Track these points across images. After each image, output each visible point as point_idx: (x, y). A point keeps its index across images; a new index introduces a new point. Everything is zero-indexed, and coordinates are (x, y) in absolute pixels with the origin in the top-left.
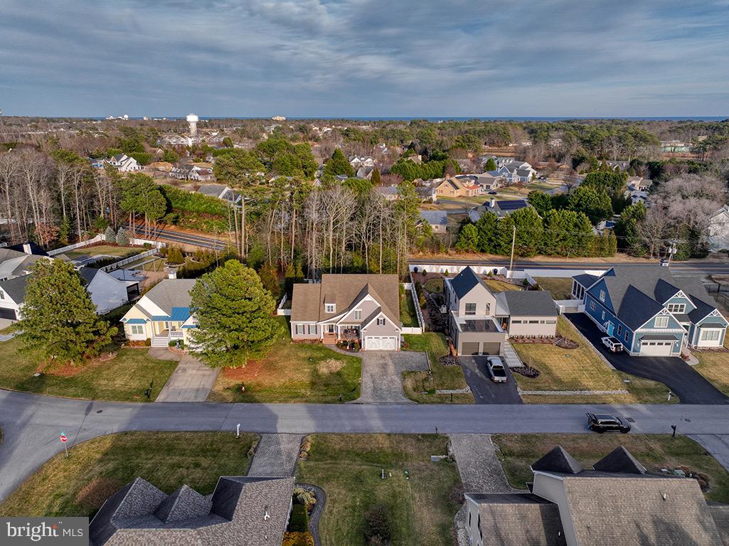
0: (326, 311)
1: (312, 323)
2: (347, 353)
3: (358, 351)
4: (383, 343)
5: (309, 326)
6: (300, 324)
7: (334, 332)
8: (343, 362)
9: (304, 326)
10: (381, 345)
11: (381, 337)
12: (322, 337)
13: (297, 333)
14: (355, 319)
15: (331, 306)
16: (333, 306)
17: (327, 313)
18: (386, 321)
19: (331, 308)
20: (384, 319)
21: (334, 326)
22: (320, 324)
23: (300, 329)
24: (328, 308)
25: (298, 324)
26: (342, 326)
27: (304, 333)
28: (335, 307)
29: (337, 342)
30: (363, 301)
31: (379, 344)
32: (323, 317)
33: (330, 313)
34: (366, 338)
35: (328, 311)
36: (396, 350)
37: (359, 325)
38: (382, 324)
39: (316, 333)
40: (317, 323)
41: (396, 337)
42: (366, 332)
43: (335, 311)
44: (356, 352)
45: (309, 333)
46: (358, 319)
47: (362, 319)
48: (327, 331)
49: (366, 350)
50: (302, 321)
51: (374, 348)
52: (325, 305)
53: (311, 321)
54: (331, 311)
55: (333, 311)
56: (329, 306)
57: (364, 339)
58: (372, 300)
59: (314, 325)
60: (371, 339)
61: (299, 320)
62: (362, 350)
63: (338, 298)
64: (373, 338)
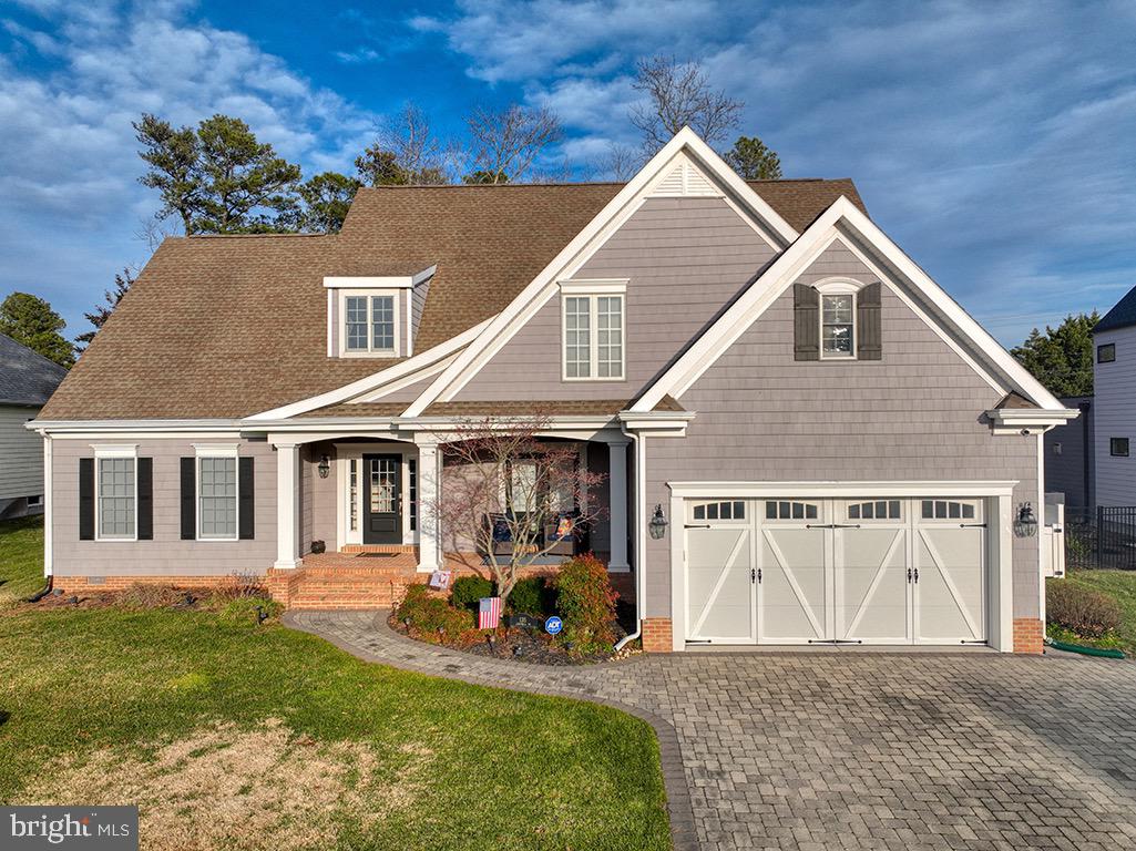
0: (338, 345)
1: (216, 443)
2: (477, 670)
3: (600, 653)
4: (858, 572)
5: (188, 465)
6: (116, 443)
7: (408, 536)
9: (145, 465)
10: (838, 580)
11: (833, 492)
12: (287, 558)
13: (87, 532)
14: (565, 378)
15: (377, 301)
16: (389, 301)
17: (345, 360)
18: (884, 312)
19: (376, 316)
20: (870, 297)
21: (405, 467)
22: (272, 439)
23: (114, 497)
24: (350, 315)
25: (100, 453)
26: (450, 430)
27: (146, 532)
28: (403, 305)
29: (400, 592)
30: (639, 202)
31: (814, 575)
32: (302, 386)
33: (364, 360)
34: (680, 513)
35: (352, 344)
36: (1007, 645)
37: (602, 426)
38: (847, 347)
39: (247, 532)
40: (251, 439)
41: (1004, 493)
42: (682, 433)
43: (403, 347)
44: (578, 662)
45: (188, 532)
46: (594, 376)
47: (623, 378)
48: (348, 535)
49: (682, 649)
50: (129, 418)
51: (761, 634)
52: (330, 291)
53: (206, 417)
54: (378, 344)
55: (390, 344)
56: (363, 301)
57: (659, 522)
58: (722, 194)
59: (233, 453)
60: (732, 524)
61: (109, 418)
62: (640, 637)
63: (443, 283)
64: (749, 507)
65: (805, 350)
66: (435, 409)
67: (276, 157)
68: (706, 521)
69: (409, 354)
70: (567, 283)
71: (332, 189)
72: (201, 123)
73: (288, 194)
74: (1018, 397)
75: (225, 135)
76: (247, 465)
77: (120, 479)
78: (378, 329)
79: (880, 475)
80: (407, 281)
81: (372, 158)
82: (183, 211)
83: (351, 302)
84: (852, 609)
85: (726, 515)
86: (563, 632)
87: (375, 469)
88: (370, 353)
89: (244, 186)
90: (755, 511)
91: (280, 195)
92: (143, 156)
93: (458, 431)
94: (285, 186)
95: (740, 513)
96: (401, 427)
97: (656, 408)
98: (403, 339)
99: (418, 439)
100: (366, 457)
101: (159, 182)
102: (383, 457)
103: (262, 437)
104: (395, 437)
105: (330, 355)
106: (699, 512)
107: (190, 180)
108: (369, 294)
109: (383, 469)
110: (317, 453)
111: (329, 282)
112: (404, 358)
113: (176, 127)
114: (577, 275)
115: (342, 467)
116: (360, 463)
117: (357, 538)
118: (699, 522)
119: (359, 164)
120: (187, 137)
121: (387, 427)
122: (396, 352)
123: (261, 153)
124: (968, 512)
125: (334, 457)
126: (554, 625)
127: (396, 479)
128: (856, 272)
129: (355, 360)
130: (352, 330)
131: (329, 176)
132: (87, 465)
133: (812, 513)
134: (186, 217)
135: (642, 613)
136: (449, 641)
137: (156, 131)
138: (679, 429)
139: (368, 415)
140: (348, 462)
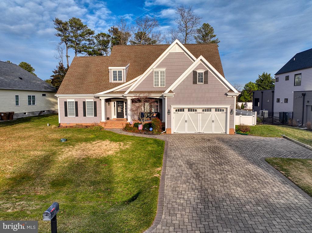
0: (111, 80)
1: (89, 99)
3: (159, 133)
4: (204, 121)
5: (84, 103)
6: (71, 99)
7: (125, 117)
8: (125, 144)
9: (76, 103)
10: (200, 122)
11: (200, 107)
12: (103, 120)
13: (66, 115)
14: (154, 87)
15: (119, 72)
16: (121, 71)
17: (113, 83)
18: (209, 76)
19: (119, 74)
20: (206, 73)
21: (124, 103)
22: (100, 98)
23: (71, 109)
24: (114, 74)
25: (68, 100)
26: (133, 96)
27: (77, 115)
28: (124, 72)
29: (125, 125)
30: (168, 53)
31: (196, 121)
32: (105, 88)
33: (116, 83)
34: (173, 111)
35: (114, 80)
36: (228, 133)
37: (161, 96)
38: (202, 82)
39: (96, 115)
40: (96, 98)
41: (229, 107)
42: (173, 97)
43: (124, 81)
44: (155, 135)
45: (85, 115)
46: (160, 86)
47: (165, 87)
48: (114, 116)
49: (173, 133)
50: (73, 94)
51: (186, 131)
52: (110, 70)
53: (87, 94)
54: (119, 80)
55: (121, 80)
56: (116, 71)
57: (169, 112)
58: (184, 52)
59: (92, 100)
60: (182, 112)
61: (69, 94)
62: (166, 132)
63: (131, 67)
64: (185, 110)
65: (195, 82)
66: (130, 92)
67: (88, 28)
68: (178, 112)
69: (125, 82)
70: (155, 69)
71: (102, 37)
72: (70, 19)
73: (91, 38)
74: (231, 91)
75: (76, 23)
76: (95, 103)
77: (72, 105)
78: (119, 77)
79: (207, 104)
80: (125, 68)
81: (112, 29)
82: (66, 42)
83: (114, 72)
84: (202, 127)
85: (181, 111)
86: (152, 130)
87: (119, 104)
88: (118, 82)
89: (80, 36)
90: (186, 110)
91: (89, 38)
92: (55, 28)
93: (135, 96)
94: (91, 36)
95: (183, 111)
96: (124, 96)
97: (168, 92)
98: (124, 79)
99: (127, 98)
100: (117, 102)
101: (59, 35)
102: (120, 102)
103: (98, 97)
104: (123, 98)
105: (110, 82)
106: (176, 111)
107: (67, 35)
108: (117, 70)
109: (120, 104)
110: (108, 101)
111: (110, 68)
112: (124, 83)
113: (64, 21)
114: (157, 67)
115: (112, 103)
116: (116, 103)
117: (115, 117)
118: (176, 112)
119: (109, 31)
120: (66, 24)
121: (121, 96)
122: (122, 82)
123: (84, 27)
124: (223, 110)
125: (111, 102)
126: (151, 129)
127: (123, 106)
128: (204, 68)
129: (115, 83)
130: (114, 77)
131: (102, 34)
132: (66, 103)
133: (196, 111)
134: (67, 44)
135: (166, 127)
136: (133, 132)
137: (59, 22)
138: (173, 96)
139: (118, 93)
140: (113, 103)
